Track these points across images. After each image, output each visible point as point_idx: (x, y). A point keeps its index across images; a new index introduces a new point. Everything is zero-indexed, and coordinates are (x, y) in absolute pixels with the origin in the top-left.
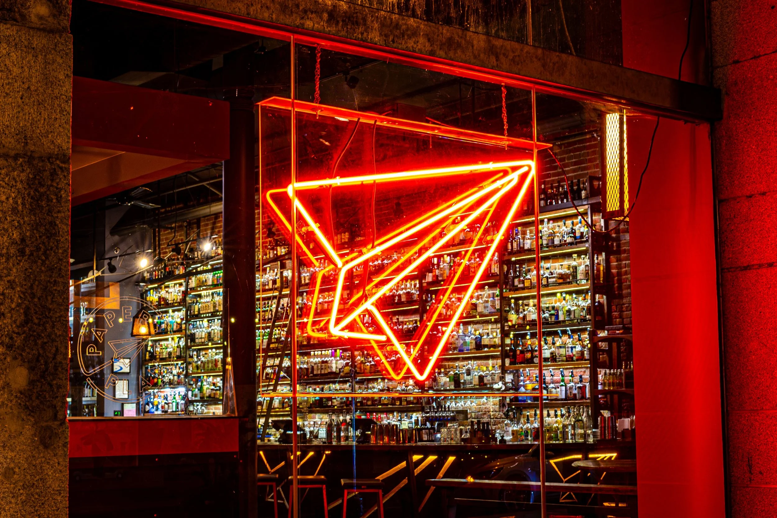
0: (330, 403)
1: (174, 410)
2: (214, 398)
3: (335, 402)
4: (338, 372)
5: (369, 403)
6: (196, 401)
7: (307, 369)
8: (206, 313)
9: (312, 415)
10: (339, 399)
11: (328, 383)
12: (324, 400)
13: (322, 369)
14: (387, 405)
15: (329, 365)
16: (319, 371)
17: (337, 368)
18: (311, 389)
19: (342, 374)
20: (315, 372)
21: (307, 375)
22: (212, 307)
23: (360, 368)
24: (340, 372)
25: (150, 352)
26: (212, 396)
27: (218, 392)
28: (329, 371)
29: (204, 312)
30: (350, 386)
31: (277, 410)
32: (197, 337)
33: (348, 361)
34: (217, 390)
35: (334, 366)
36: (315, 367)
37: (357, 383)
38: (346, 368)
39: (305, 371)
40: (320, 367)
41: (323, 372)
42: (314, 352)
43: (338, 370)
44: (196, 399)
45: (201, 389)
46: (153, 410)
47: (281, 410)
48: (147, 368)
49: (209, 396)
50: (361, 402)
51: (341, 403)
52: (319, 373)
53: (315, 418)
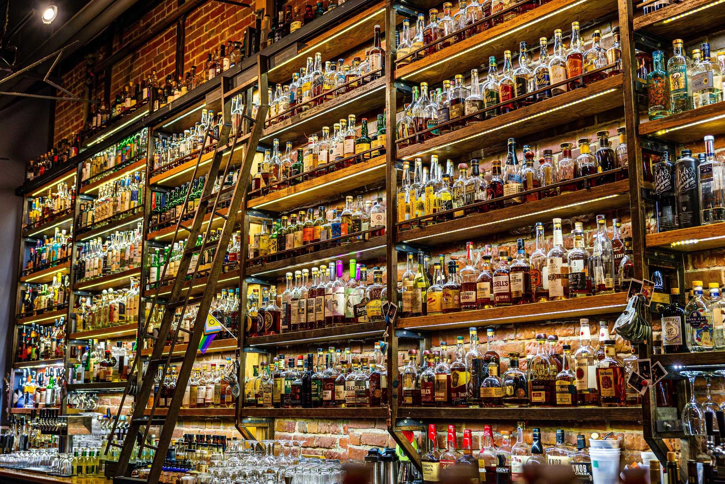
0: (328, 395)
1: (48, 402)
2: (104, 380)
3: (342, 393)
4: (352, 315)
5: (441, 395)
6: (79, 386)
7: (276, 314)
8: (102, 221)
9: (286, 422)
10: (353, 383)
11: (325, 346)
12: (314, 387)
13: (309, 311)
14: (499, 401)
15: (329, 298)
16: (303, 316)
17: (348, 304)
18: (282, 361)
19: (361, 319)
20: (294, 320)
21: (275, 327)
22: (112, 208)
23: (414, 301)
24: (357, 315)
25: (26, 302)
26: (102, 377)
27: (111, 370)
28: (328, 314)
29: (99, 220)
30: (383, 350)
31: (212, 407)
32: (87, 268)
33: (377, 285)
34: (110, 365)
35: (341, 300)
36: (294, 306)
37: (403, 342)
38: (373, 303)
39: (270, 317)
40: (304, 307)
41: (312, 319)
42: (293, 271)
43: (351, 310)
44: (80, 382)
45: (86, 365)
46: (22, 402)
47: (219, 408)
48: (21, 331)
49: (98, 377)
50: (415, 394)
51: (358, 394)
52: (303, 321)
53: (293, 430)
